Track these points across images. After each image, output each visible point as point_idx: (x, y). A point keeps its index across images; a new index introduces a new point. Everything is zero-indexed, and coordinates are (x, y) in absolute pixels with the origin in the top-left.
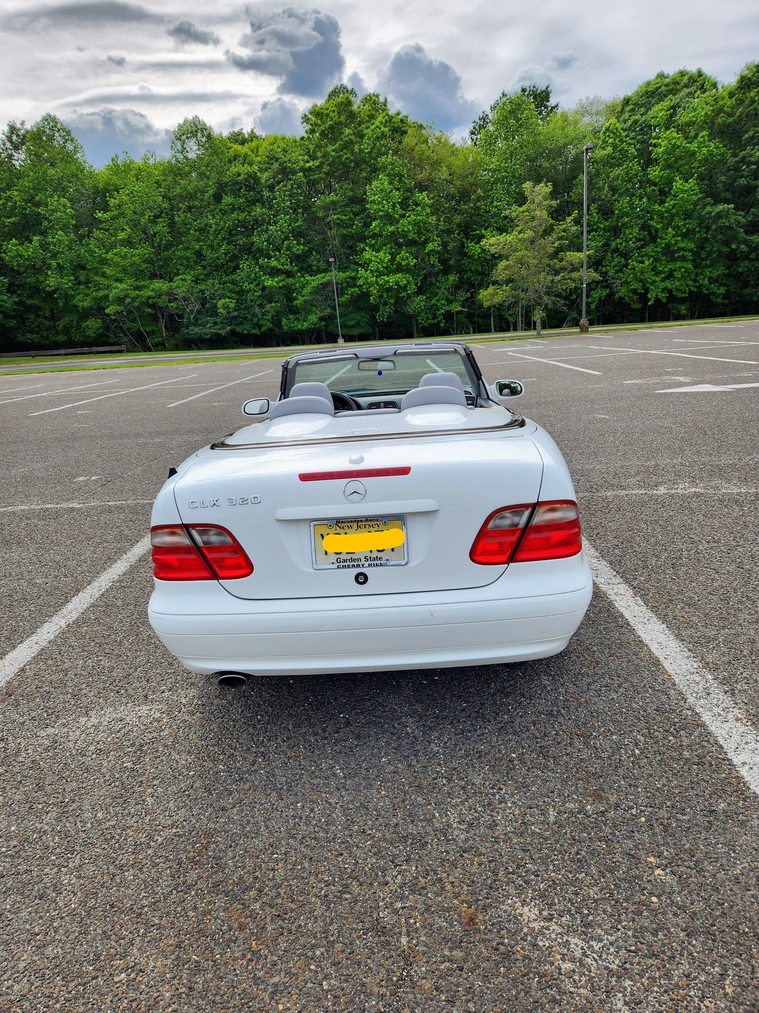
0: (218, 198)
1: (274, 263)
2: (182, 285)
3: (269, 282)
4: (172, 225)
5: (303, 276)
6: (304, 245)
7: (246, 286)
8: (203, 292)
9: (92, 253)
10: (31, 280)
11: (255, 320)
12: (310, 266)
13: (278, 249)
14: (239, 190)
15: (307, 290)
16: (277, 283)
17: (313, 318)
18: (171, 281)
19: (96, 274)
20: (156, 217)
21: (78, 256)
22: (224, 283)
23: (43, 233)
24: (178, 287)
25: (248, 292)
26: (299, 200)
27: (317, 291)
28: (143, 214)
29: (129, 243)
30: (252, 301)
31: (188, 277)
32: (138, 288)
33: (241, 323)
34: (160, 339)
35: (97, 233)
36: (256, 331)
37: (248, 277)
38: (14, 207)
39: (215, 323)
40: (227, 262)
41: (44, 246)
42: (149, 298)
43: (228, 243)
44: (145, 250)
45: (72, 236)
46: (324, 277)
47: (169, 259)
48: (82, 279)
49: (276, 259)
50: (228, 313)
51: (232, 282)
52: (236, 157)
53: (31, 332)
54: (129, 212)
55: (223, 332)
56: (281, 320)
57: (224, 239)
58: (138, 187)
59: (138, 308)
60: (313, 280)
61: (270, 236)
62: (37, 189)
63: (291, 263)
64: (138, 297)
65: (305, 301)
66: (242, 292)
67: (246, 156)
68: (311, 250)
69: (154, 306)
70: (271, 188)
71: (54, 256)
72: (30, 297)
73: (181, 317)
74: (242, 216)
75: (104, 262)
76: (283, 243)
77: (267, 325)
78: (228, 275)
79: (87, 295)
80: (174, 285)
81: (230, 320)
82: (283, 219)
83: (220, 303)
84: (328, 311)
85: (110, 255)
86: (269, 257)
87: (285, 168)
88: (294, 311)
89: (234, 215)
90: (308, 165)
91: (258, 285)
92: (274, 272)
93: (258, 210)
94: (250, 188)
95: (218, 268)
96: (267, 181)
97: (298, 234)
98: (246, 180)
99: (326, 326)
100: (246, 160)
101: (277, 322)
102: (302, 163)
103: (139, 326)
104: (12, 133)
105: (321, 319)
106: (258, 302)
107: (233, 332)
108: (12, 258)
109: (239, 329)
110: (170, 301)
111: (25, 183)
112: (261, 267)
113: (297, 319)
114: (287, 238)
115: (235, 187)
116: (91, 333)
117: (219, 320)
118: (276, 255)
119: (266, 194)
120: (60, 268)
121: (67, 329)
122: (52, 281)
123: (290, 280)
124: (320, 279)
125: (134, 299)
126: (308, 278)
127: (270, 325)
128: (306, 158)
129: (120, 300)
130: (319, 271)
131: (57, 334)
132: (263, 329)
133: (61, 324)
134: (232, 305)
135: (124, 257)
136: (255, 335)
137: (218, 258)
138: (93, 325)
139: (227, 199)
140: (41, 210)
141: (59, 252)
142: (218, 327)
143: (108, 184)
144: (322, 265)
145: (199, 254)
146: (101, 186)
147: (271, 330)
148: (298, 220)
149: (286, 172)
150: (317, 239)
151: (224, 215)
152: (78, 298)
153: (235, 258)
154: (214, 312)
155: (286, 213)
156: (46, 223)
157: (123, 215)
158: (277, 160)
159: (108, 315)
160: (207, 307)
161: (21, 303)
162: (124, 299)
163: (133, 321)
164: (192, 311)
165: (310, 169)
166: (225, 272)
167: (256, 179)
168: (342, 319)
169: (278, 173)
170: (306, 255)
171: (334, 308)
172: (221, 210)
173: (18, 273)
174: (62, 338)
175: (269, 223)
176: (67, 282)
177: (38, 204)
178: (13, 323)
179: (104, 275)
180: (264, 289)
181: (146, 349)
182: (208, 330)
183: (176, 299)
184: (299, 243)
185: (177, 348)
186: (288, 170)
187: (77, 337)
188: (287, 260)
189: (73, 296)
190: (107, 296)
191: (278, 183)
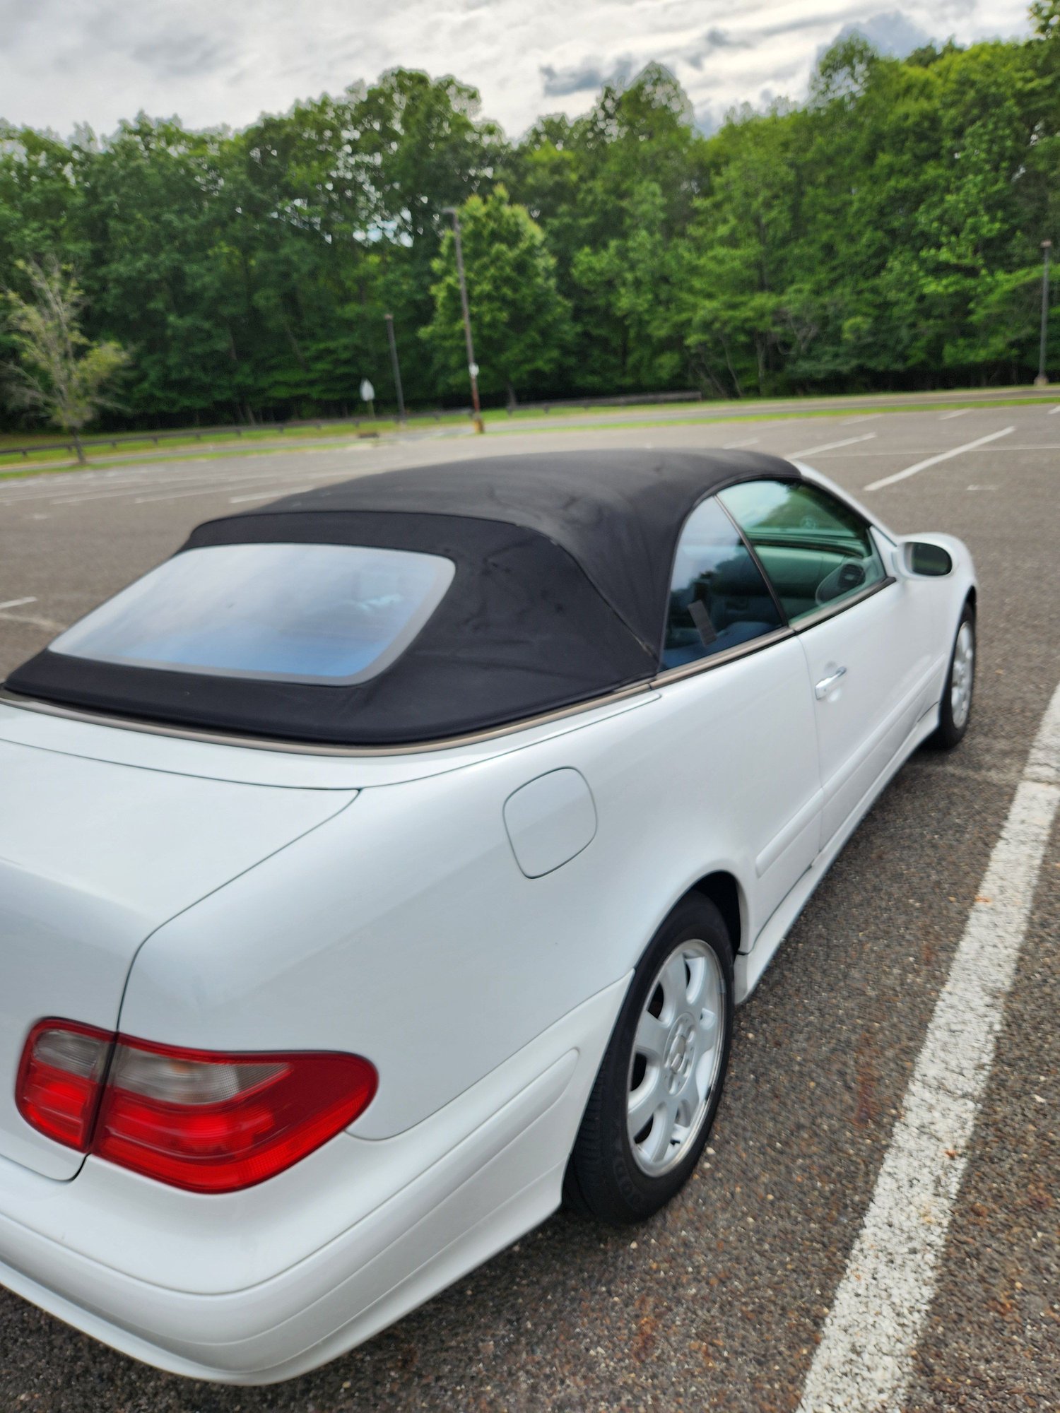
0: (870, 158)
1: (945, 255)
2: (794, 299)
3: (932, 287)
4: (795, 209)
5: (992, 273)
6: (1003, 221)
7: (892, 295)
8: (824, 307)
9: (679, 258)
10: (601, 302)
11: (900, 348)
12: (1009, 256)
13: (956, 231)
14: (903, 142)
15: (994, 297)
16: (946, 287)
17: (998, 343)
18: (782, 292)
19: (681, 289)
20: (776, 197)
21: (662, 264)
22: (860, 292)
23: (624, 235)
24: (789, 302)
25: (896, 303)
26: (1003, 149)
27: (1014, 297)
28: (756, 194)
29: (732, 241)
30: (899, 318)
31: (807, 287)
32: (734, 306)
33: (876, 355)
34: (752, 382)
35: (692, 230)
36: (899, 366)
37: (899, 280)
38: (594, 202)
39: (836, 356)
40: (870, 258)
41: (622, 253)
42: (747, 320)
43: (876, 229)
44: (751, 250)
45: (658, 236)
46: (1028, 274)
47: (783, 261)
48: (663, 296)
49: (952, 250)
50: (859, 338)
51: (874, 290)
52: (908, 90)
53: (593, 372)
54: (737, 194)
55: (845, 369)
56: (942, 348)
57: (869, 223)
58: (755, 155)
59: (729, 336)
60: (1008, 281)
61: (946, 211)
62: (625, 174)
63: (975, 252)
64: (731, 319)
65: (989, 316)
66: (886, 305)
67: (927, 83)
68: (1013, 230)
69: (751, 333)
70: (959, 133)
71: (632, 267)
72: (598, 325)
73: (787, 346)
74: (904, 182)
75: (694, 270)
76: (965, 221)
77: (918, 355)
78: (867, 278)
79: (666, 320)
80: (785, 298)
81: (861, 350)
82: (972, 183)
83: (848, 324)
84: (1029, 330)
85: (702, 261)
86: (939, 246)
87: (985, 97)
88: (969, 332)
89: (892, 183)
90: (1030, 86)
91: (911, 293)
92: (940, 270)
93: (931, 171)
94: (921, 137)
95: (854, 268)
96: (953, 120)
97: (994, 205)
98: (917, 124)
99: (1021, 356)
100: (925, 90)
101: (935, 350)
102: (1019, 85)
103: (728, 362)
104: (606, 96)
105: (1012, 345)
106: (910, 320)
107: (861, 370)
108: (582, 273)
109: (872, 364)
110: (774, 324)
111: (612, 167)
112: (922, 262)
113: (971, 346)
114: (974, 213)
115: (898, 139)
116: (664, 374)
117: (842, 350)
118: (949, 243)
119: (948, 143)
120: (638, 283)
121: (636, 368)
122: (625, 301)
123: (970, 282)
124: (1023, 276)
125: (725, 323)
126: (1001, 276)
127: (921, 356)
128: (1030, 73)
129: (706, 326)
130: (1023, 264)
131: (624, 374)
132: (911, 363)
133: (631, 360)
134: (865, 327)
135: (721, 262)
136: (896, 373)
137: (857, 253)
138: (668, 362)
139: (884, 159)
140: (625, 203)
141: (639, 261)
142: (838, 361)
143: (717, 154)
144: (1031, 253)
145: (829, 249)
146: (708, 158)
147: (923, 364)
148: (996, 181)
149: (987, 103)
150: (1029, 210)
151: (875, 183)
152: (655, 324)
153: (882, 252)
154: (836, 338)
155: (979, 171)
156: (628, 221)
157: (729, 199)
158: (972, 84)
159: (688, 348)
160: (827, 329)
161: (586, 334)
162: (712, 322)
163: (721, 354)
164: (805, 338)
165: (1033, 93)
166: (864, 274)
167: (934, 120)
168: (1052, 345)
169: (973, 105)
170: (1005, 237)
171: (1038, 325)
172: (871, 177)
173: (587, 292)
174: (628, 381)
175: (947, 190)
176: (643, 302)
177: (622, 195)
178: (572, 361)
179: (691, 290)
180: (922, 298)
181: (733, 395)
182: (823, 367)
183: (784, 321)
184: (993, 220)
185: (777, 393)
186: (990, 100)
187: (647, 380)
188: (967, 249)
189: (648, 323)
190: (689, 321)
191: (973, 122)
